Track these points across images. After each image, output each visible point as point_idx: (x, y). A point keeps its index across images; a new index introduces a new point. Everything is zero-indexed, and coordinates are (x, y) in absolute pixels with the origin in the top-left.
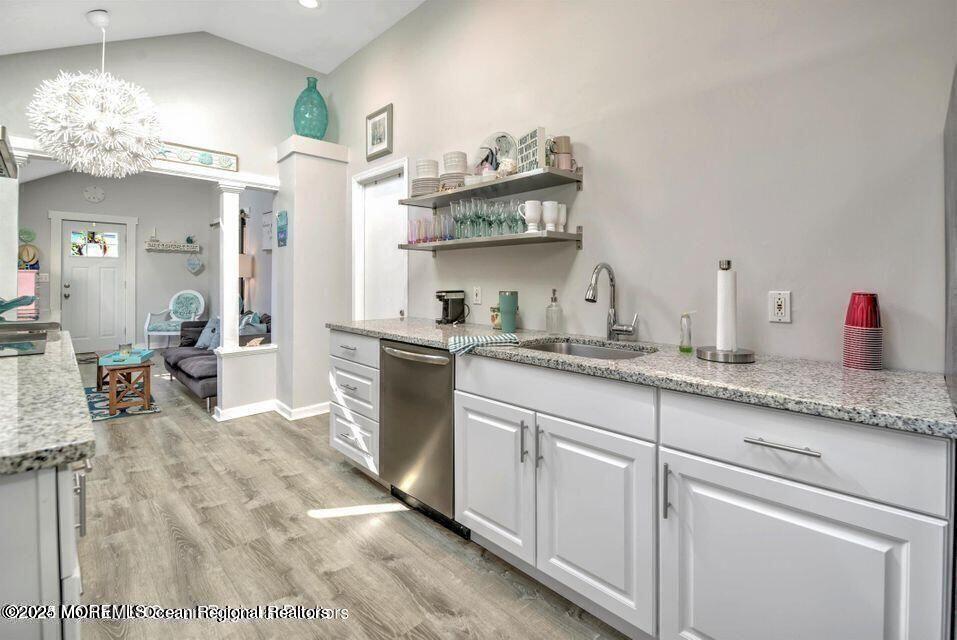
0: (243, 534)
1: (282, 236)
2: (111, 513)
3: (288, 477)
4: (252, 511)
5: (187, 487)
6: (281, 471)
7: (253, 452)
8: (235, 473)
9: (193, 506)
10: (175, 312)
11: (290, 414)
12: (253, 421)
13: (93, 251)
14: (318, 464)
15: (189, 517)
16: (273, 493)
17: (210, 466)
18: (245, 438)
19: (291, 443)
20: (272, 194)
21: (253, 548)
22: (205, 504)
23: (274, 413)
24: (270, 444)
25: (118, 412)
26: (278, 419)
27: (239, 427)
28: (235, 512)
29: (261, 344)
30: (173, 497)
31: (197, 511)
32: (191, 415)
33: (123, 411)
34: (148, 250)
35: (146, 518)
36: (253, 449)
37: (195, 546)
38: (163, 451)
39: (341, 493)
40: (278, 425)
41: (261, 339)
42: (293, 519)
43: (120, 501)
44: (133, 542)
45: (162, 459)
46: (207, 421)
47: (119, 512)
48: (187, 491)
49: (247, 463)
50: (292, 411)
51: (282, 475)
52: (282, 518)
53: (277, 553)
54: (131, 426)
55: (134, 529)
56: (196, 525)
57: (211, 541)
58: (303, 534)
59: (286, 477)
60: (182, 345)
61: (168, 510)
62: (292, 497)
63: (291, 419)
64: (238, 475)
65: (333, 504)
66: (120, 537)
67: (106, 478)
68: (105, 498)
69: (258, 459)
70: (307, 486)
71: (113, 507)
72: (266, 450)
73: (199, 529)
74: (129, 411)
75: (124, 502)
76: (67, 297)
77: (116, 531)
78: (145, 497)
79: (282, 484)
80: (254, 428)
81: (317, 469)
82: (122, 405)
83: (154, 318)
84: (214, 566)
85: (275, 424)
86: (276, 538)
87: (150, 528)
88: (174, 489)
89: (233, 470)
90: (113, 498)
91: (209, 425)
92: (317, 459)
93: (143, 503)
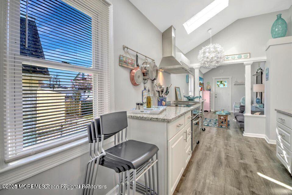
0: (234, 166)
1: (267, 77)
2: (208, 147)
3: (257, 159)
4: (240, 162)
5: (226, 149)
6: (256, 157)
7: (249, 148)
8: (241, 151)
9: (226, 154)
10: (242, 103)
11: (269, 141)
12: (255, 139)
13: (222, 86)
14: (271, 161)
15: (223, 156)
16: (249, 161)
17: (235, 146)
18: (249, 143)
19: (264, 150)
20: (264, 63)
21: (235, 172)
22: (228, 155)
23: (263, 139)
24: (257, 148)
25: (220, 126)
26: (264, 141)
27: (249, 139)
28: (235, 161)
29: (259, 114)
30: (222, 149)
31: (226, 155)
32: (237, 132)
33: (221, 126)
34: (235, 85)
35: (214, 151)
36: (250, 147)
37: (221, 163)
38: (225, 138)
39: (274, 173)
40: (263, 143)
41: (260, 113)
42: (251, 171)
43: (211, 145)
44: (210, 154)
45: (224, 140)
46: (241, 135)
47: (210, 147)
48: (226, 150)
49: (246, 150)
50: (270, 140)
51: (255, 158)
52: (248, 169)
53: (240, 177)
54: (222, 130)
55: (211, 152)
56: (224, 158)
57: (225, 164)
58: (252, 177)
59: (256, 159)
60: (240, 112)
61: (220, 152)
62: (255, 165)
63: (269, 143)
64: (241, 152)
65: (269, 175)
66: (208, 152)
67: (211, 139)
68: (209, 143)
69: (250, 150)
70: (262, 165)
71: (210, 146)
72: (254, 149)
73: (224, 159)
74: (223, 127)
75: (212, 146)
76: (216, 97)
77: (208, 151)
78: (216, 147)
79: (254, 160)
80: (254, 141)
81: (269, 162)
82: (221, 125)
83: (236, 104)
84: (223, 170)
85: (262, 142)
86: (243, 173)
87: (214, 154)
88: (223, 148)
89: (240, 150)
90: (210, 144)
91: (240, 136)
92: (272, 159)
93: (215, 148)
